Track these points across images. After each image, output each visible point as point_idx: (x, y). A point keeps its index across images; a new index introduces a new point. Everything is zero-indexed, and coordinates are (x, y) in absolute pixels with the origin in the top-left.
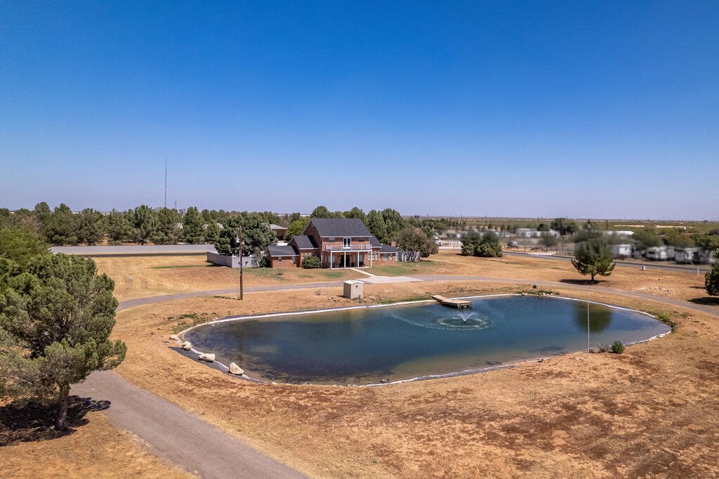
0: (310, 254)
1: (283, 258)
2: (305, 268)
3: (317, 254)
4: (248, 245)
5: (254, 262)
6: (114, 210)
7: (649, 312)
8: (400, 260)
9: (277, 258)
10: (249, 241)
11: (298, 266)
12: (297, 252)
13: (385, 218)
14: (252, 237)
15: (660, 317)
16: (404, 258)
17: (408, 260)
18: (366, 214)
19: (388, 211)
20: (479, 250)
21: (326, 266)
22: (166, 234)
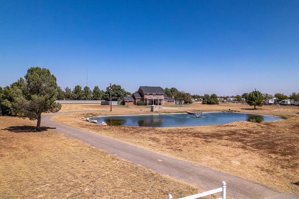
0: (140, 100)
1: (129, 101)
2: (137, 105)
3: (142, 100)
4: (116, 97)
5: (118, 103)
6: (67, 87)
7: (277, 116)
8: (176, 104)
9: (127, 101)
10: (116, 95)
11: (135, 105)
12: (135, 99)
13: (171, 91)
14: (117, 94)
15: (282, 117)
16: (178, 103)
17: (179, 104)
18: (164, 89)
19: (173, 88)
20: (209, 101)
21: (146, 104)
22: (86, 96)
